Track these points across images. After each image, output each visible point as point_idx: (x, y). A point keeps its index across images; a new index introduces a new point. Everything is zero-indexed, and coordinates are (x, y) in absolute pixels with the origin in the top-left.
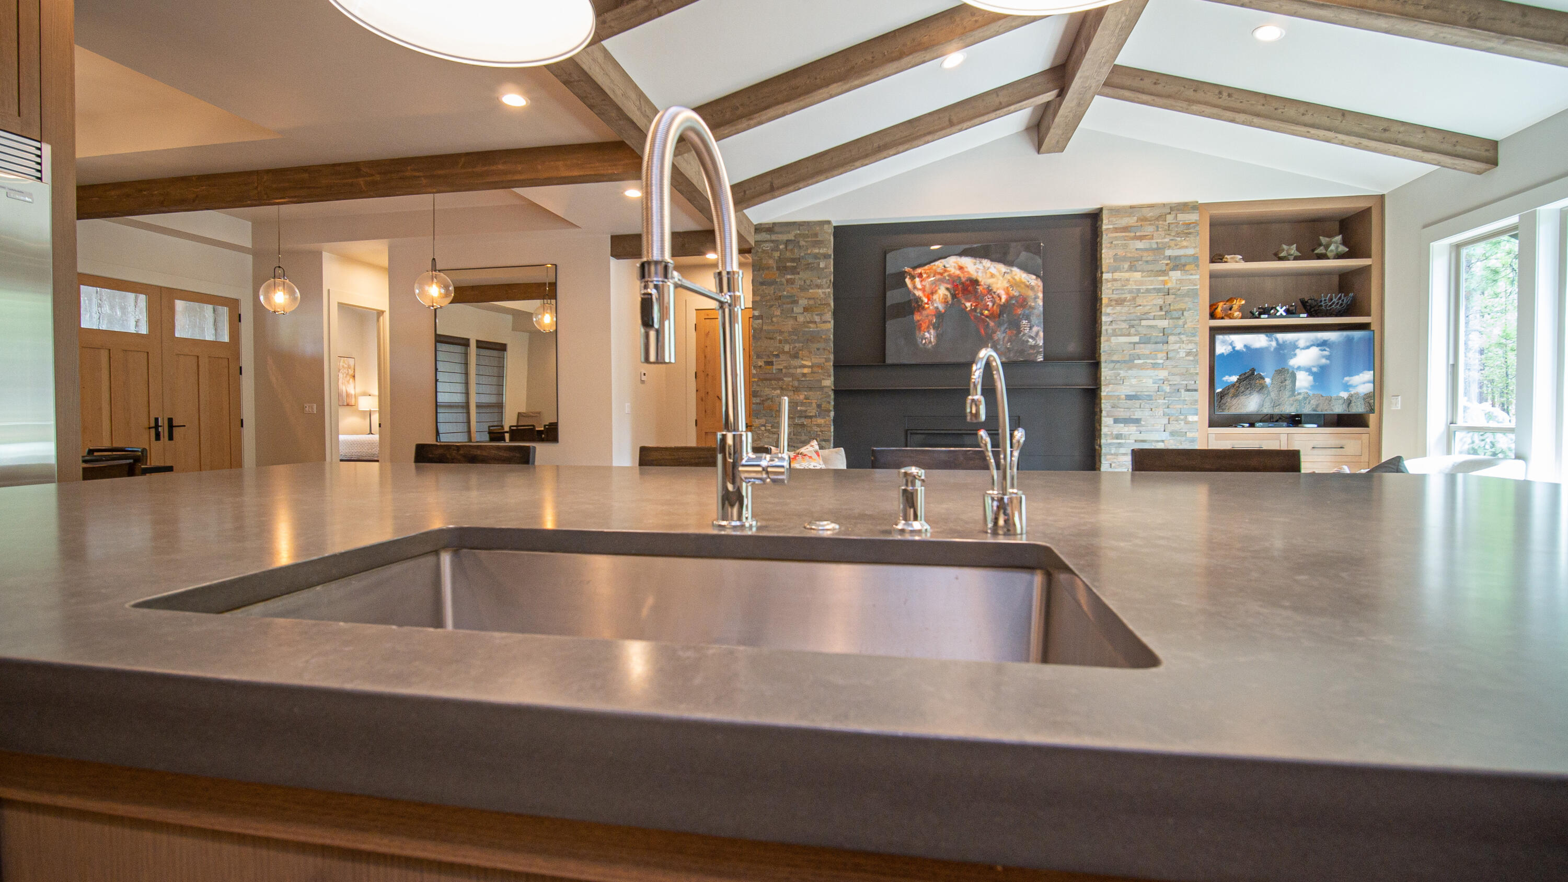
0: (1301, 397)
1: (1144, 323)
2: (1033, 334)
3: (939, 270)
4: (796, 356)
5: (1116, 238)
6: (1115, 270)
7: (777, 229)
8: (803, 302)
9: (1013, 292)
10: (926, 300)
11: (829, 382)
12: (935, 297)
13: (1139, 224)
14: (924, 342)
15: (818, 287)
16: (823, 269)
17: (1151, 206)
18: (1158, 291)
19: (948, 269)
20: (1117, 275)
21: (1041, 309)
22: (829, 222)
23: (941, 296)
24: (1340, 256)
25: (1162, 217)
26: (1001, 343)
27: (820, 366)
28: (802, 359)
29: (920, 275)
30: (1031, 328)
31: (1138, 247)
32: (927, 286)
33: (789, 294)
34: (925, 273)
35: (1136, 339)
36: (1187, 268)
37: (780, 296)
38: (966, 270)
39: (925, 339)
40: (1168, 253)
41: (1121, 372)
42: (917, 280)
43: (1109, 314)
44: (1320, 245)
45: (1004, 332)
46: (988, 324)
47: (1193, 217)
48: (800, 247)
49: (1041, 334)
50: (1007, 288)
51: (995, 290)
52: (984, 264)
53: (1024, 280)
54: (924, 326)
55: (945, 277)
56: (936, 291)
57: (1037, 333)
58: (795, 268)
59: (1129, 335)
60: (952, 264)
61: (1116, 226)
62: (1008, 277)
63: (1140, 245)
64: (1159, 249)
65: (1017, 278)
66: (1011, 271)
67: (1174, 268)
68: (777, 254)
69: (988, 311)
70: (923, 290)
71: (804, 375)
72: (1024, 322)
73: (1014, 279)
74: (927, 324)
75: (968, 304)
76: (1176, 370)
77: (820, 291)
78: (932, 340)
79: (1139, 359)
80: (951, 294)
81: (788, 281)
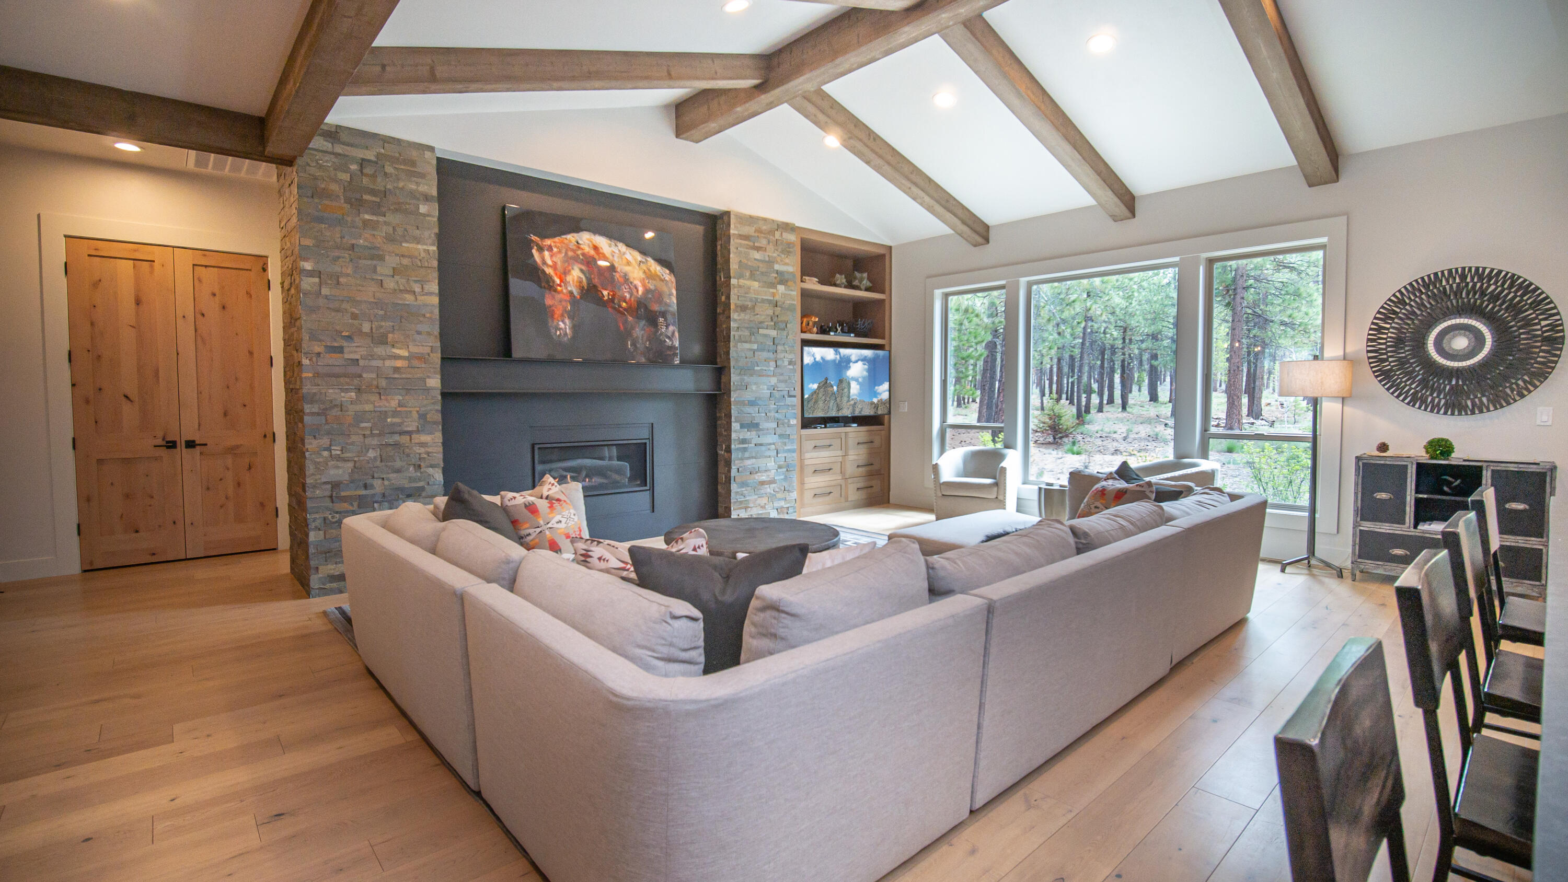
0: (852, 402)
1: (761, 331)
2: (669, 334)
3: (572, 246)
4: (382, 340)
5: (741, 245)
6: (740, 277)
7: (343, 136)
8: (392, 261)
9: (649, 285)
10: (558, 281)
11: (435, 382)
12: (569, 278)
13: (756, 234)
14: (558, 333)
15: (418, 240)
16: (424, 215)
17: (765, 220)
18: (769, 302)
19: (582, 246)
20: (742, 282)
21: (676, 308)
22: (432, 149)
23: (576, 278)
24: (867, 290)
25: (772, 232)
26: (640, 341)
27: (421, 358)
28: (393, 346)
29: (550, 248)
30: (667, 327)
31: (756, 257)
32: (559, 263)
33: (366, 244)
34: (556, 246)
35: (755, 347)
36: (789, 283)
37: (353, 245)
38: (601, 251)
39: (560, 329)
40: (777, 267)
41: (746, 377)
42: (546, 253)
43: (735, 320)
44: (855, 278)
45: (643, 329)
46: (627, 318)
47: (792, 237)
48: (386, 174)
49: (677, 334)
50: (644, 279)
51: (631, 280)
52: (620, 248)
53: (659, 274)
54: (558, 312)
55: (578, 255)
56: (569, 271)
57: (673, 333)
58: (379, 205)
59: (750, 342)
60: (586, 239)
61: (740, 233)
62: (644, 267)
63: (757, 255)
64: (770, 262)
65: (652, 269)
66: (646, 260)
67: (782, 282)
68: (345, 177)
69: (626, 302)
70: (554, 267)
71: (396, 370)
72: (661, 320)
73: (649, 270)
74: (561, 312)
75: (605, 293)
76: (781, 378)
77: (419, 246)
78: (568, 331)
79: (758, 366)
80: (586, 277)
81: (366, 223)
